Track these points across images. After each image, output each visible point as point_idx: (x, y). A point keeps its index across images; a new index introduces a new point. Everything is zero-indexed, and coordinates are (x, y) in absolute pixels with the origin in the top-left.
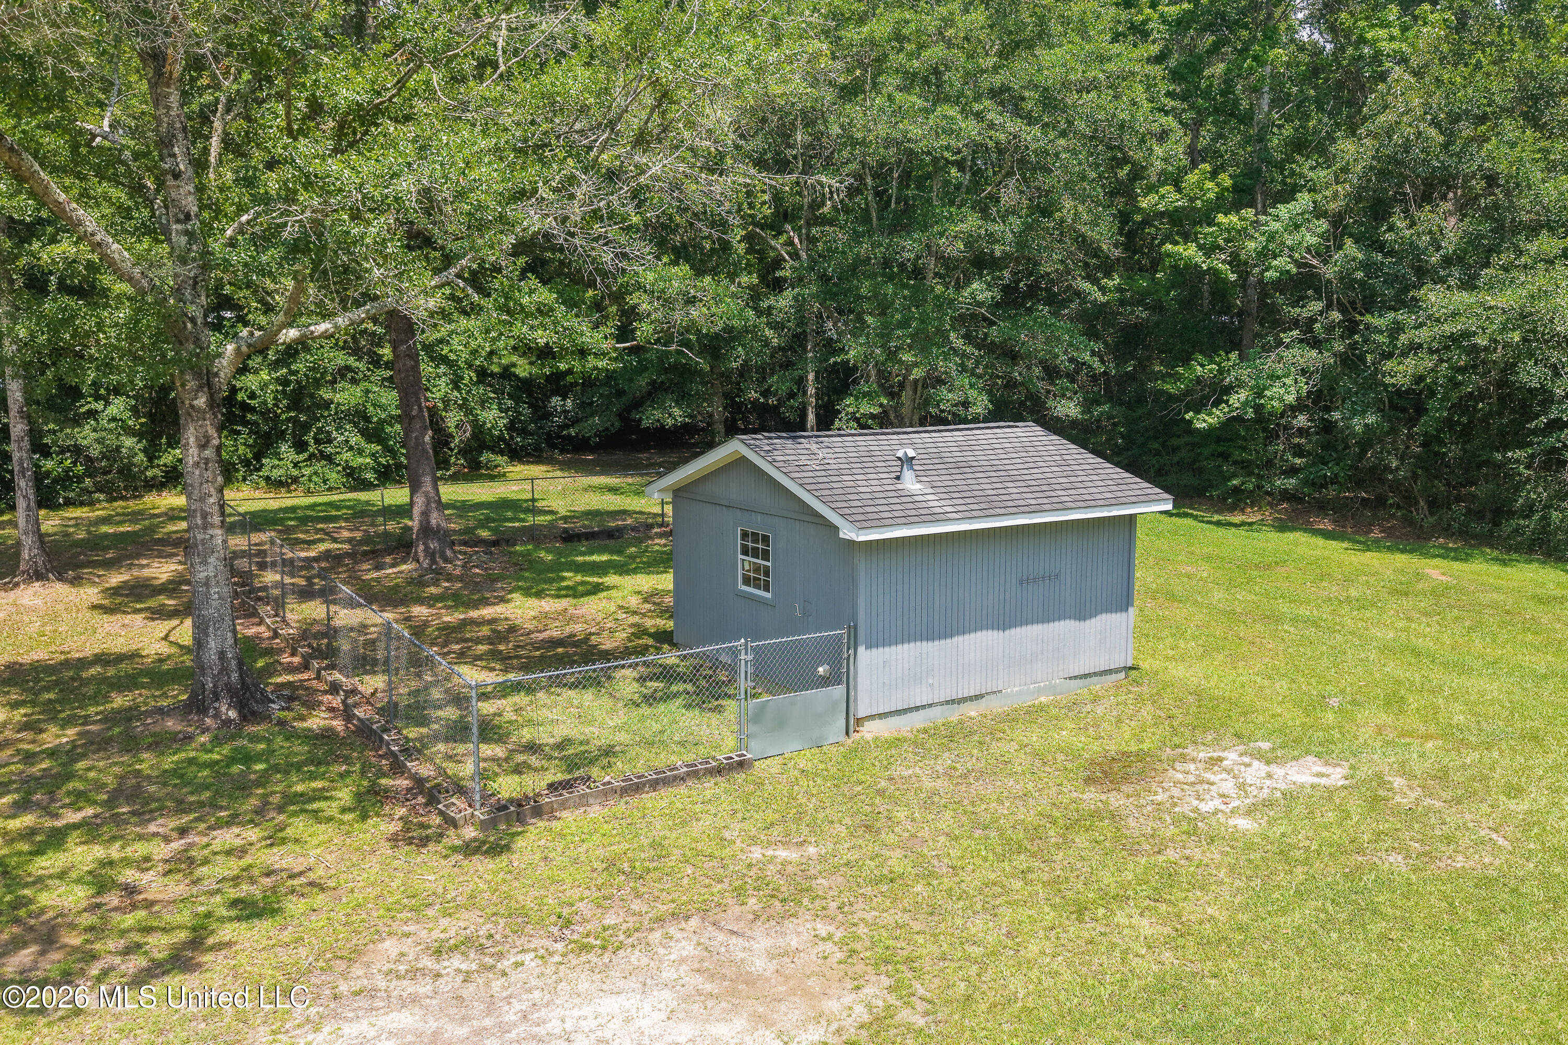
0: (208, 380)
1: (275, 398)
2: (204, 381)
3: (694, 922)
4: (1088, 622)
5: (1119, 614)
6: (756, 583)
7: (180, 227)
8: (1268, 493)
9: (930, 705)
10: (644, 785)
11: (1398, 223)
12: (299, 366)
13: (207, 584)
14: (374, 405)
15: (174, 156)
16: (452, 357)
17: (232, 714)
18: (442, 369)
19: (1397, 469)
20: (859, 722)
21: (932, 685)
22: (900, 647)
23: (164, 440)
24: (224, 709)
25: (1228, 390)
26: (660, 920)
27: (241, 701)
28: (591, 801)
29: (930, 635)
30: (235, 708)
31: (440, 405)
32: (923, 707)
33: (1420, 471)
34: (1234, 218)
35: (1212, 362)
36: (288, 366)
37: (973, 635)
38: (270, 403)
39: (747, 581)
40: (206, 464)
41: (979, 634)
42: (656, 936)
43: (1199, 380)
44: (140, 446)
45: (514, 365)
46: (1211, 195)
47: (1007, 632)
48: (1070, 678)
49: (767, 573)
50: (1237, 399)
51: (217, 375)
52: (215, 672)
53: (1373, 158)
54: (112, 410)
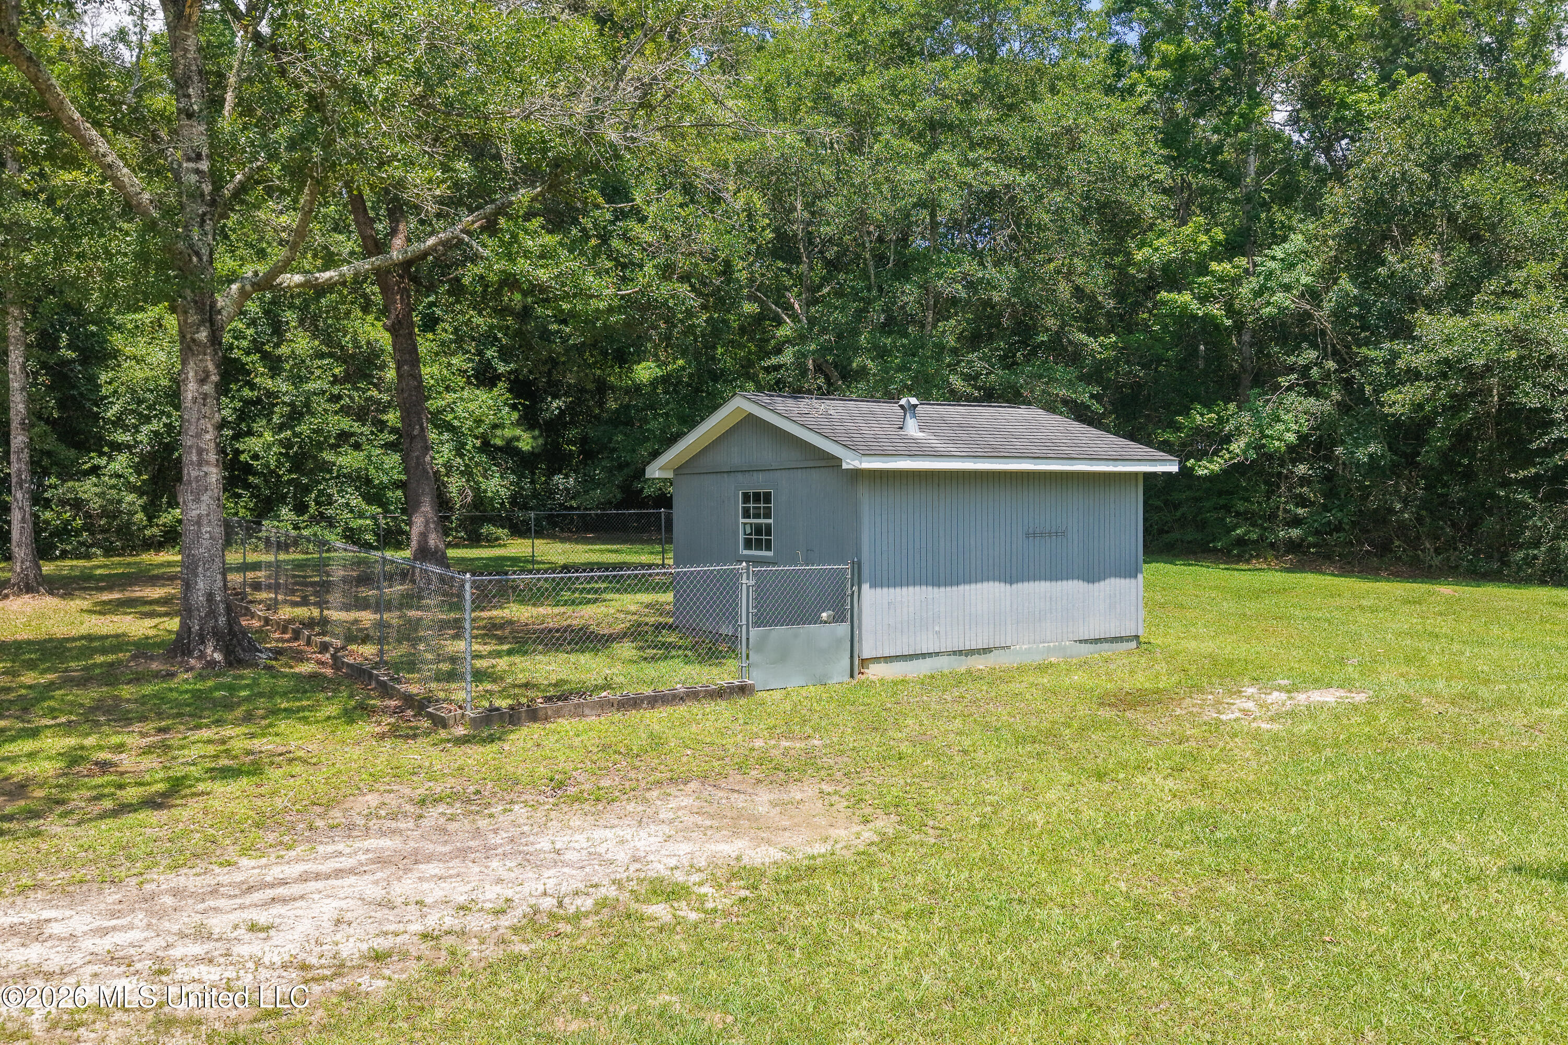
0: (211, 316)
1: (278, 460)
2: (207, 316)
3: (693, 785)
4: (1096, 585)
5: (1128, 580)
6: (759, 545)
7: (191, 165)
8: (1272, 545)
9: (937, 654)
10: (642, 702)
11: (1390, 258)
12: (303, 428)
13: (198, 523)
14: (377, 469)
15: (189, 96)
16: (456, 423)
17: (218, 656)
18: (446, 436)
19: (1402, 511)
20: (864, 662)
21: (938, 633)
22: (905, 589)
23: (164, 500)
24: (209, 651)
25: (1228, 439)
26: (659, 783)
27: (227, 646)
28: (587, 711)
29: (936, 581)
30: (221, 651)
31: (443, 470)
32: (930, 655)
33: (1424, 513)
34: (1227, 266)
35: (1210, 412)
36: (292, 428)
37: (979, 585)
38: (273, 464)
39: (748, 544)
40: (204, 399)
41: (985, 584)
42: (655, 793)
43: (1198, 430)
44: (140, 502)
45: (518, 439)
46: (1204, 248)
47: (1014, 586)
48: (1081, 641)
49: (769, 533)
50: (1237, 447)
51: (219, 312)
52: (203, 614)
53: (1360, 199)
54: (115, 466)
